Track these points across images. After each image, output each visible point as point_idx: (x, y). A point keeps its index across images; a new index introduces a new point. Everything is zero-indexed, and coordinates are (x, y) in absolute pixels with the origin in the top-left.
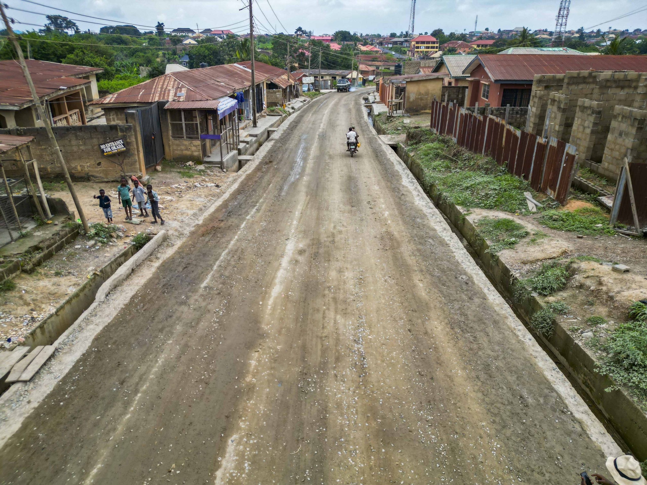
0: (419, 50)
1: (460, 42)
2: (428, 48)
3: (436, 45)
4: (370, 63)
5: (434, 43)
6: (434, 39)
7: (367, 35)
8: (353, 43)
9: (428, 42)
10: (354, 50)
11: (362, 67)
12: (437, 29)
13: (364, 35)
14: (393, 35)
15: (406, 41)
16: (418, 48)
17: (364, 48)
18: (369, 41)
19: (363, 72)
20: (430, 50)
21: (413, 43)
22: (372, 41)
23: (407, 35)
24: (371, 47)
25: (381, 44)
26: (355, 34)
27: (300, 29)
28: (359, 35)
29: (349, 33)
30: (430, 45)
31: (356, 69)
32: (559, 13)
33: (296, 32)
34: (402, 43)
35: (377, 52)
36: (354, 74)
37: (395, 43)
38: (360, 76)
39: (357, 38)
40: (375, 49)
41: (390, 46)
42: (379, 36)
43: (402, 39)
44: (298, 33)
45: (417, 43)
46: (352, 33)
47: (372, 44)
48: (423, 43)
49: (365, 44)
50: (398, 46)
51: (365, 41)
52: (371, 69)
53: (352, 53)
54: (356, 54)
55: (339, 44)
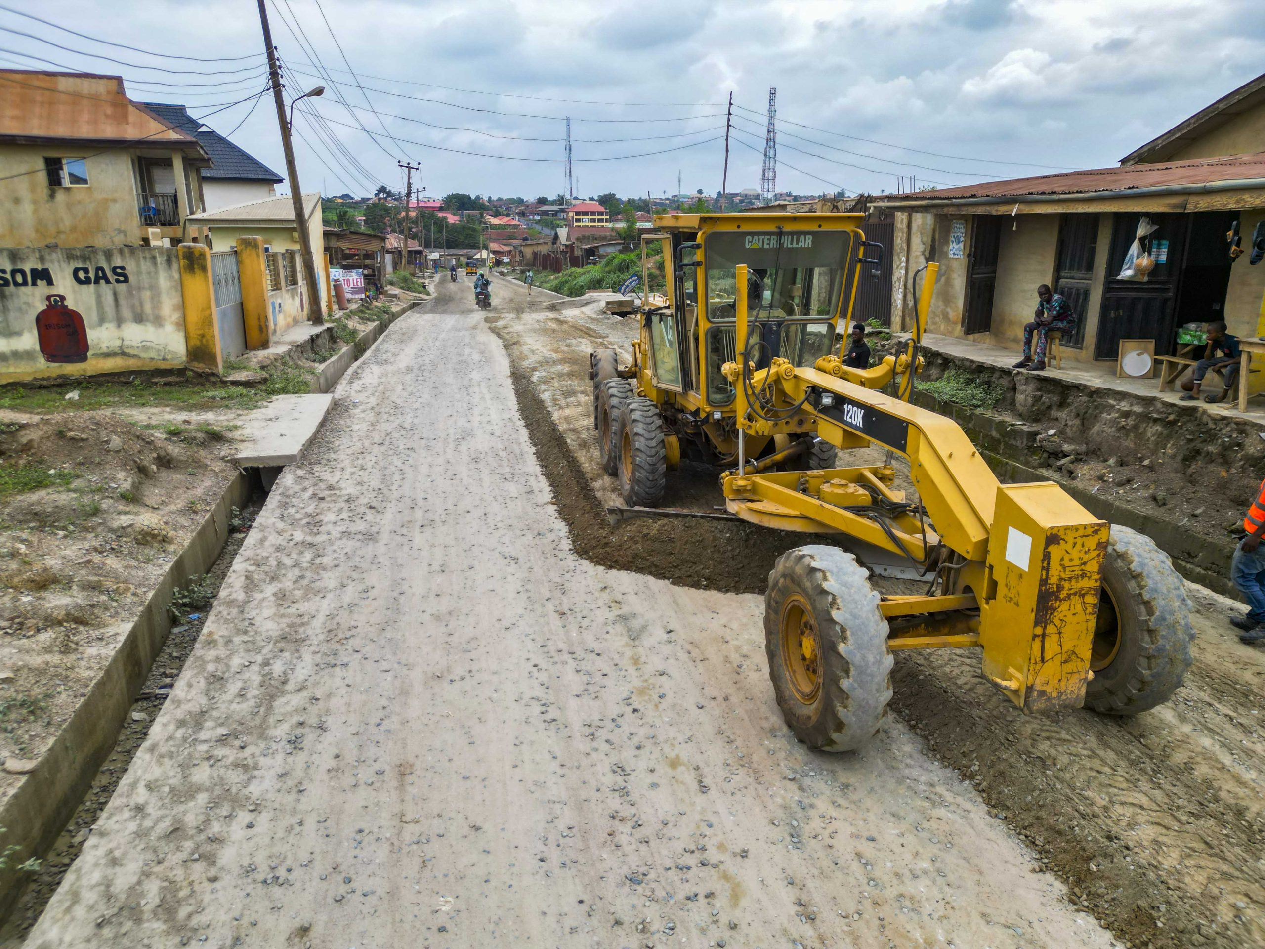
0: (581, 224)
1: (639, 213)
2: (594, 221)
3: (605, 217)
4: (505, 241)
5: (601, 213)
6: (602, 209)
7: (500, 199)
8: (476, 212)
9: (593, 213)
10: (480, 223)
11: (494, 246)
12: (607, 193)
13: (494, 198)
14: (542, 201)
15: (563, 210)
16: (578, 220)
17: (495, 221)
18: (502, 210)
19: (494, 252)
20: (597, 224)
21: (571, 214)
22: (508, 209)
23: (561, 200)
24: (506, 219)
25: (522, 214)
26: (478, 198)
27: (383, 190)
28: (486, 199)
29: (469, 197)
30: (597, 217)
31: (487, 248)
32: (764, 175)
33: (376, 195)
34: (555, 213)
35: (516, 227)
36: (484, 254)
37: (546, 213)
38: (491, 255)
39: (483, 204)
40: (514, 223)
41: (537, 217)
42: (520, 201)
43: (555, 208)
44: (381, 195)
45: (577, 213)
46: (473, 197)
47: (508, 215)
48: (585, 213)
49: (496, 215)
50: (551, 218)
51: (498, 208)
52: (506, 248)
53: (479, 227)
54: (483, 230)
55: (454, 215)
